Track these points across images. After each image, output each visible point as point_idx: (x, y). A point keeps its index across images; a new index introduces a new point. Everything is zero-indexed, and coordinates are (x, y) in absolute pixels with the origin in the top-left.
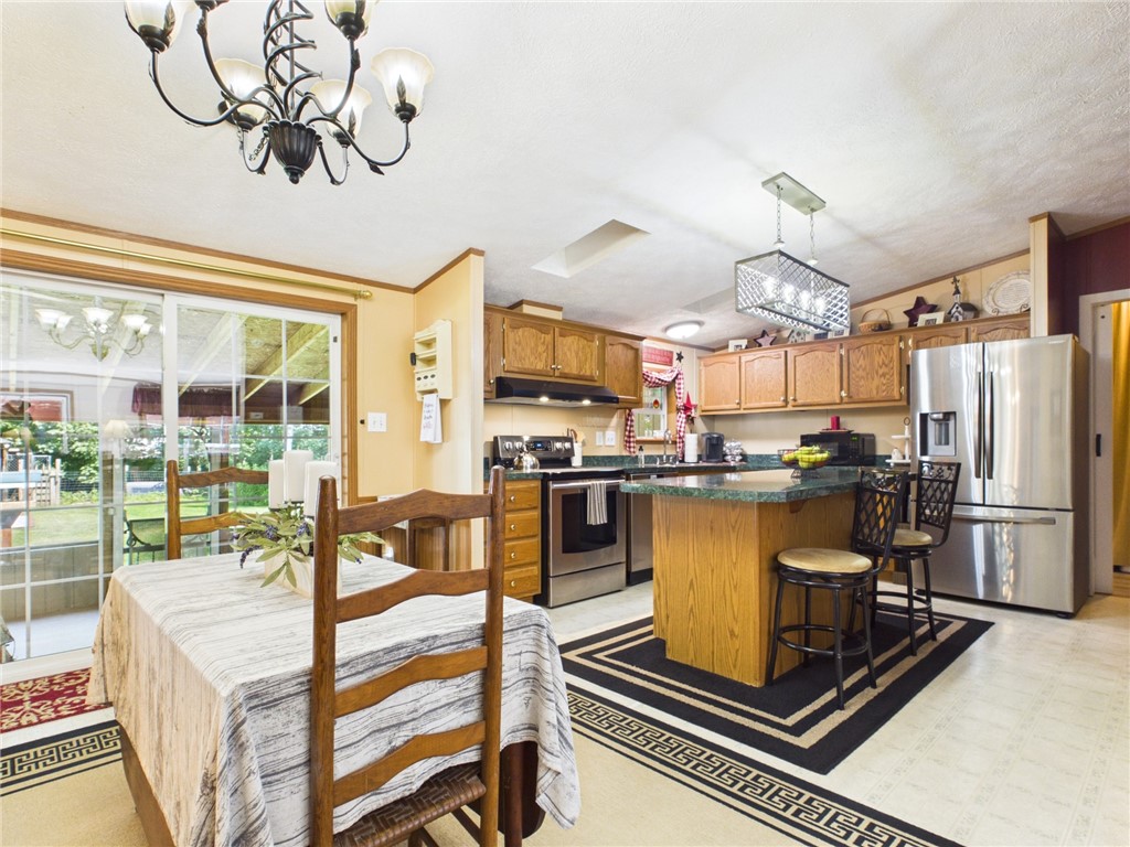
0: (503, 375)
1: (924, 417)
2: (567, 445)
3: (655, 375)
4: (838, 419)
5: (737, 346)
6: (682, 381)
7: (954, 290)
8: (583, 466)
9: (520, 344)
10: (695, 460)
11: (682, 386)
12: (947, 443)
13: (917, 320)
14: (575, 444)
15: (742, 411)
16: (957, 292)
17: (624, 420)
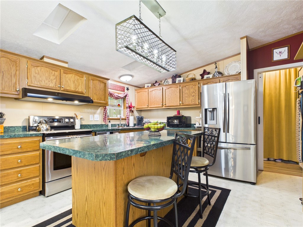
0: (27, 87)
1: (206, 110)
2: (72, 120)
3: (116, 94)
4: (179, 111)
5: (148, 86)
6: (128, 98)
7: (215, 67)
8: (81, 128)
9: (38, 74)
10: (133, 125)
11: (128, 99)
12: (214, 120)
13: (204, 77)
14: (76, 120)
15: (149, 109)
16: (216, 67)
17: (103, 111)
